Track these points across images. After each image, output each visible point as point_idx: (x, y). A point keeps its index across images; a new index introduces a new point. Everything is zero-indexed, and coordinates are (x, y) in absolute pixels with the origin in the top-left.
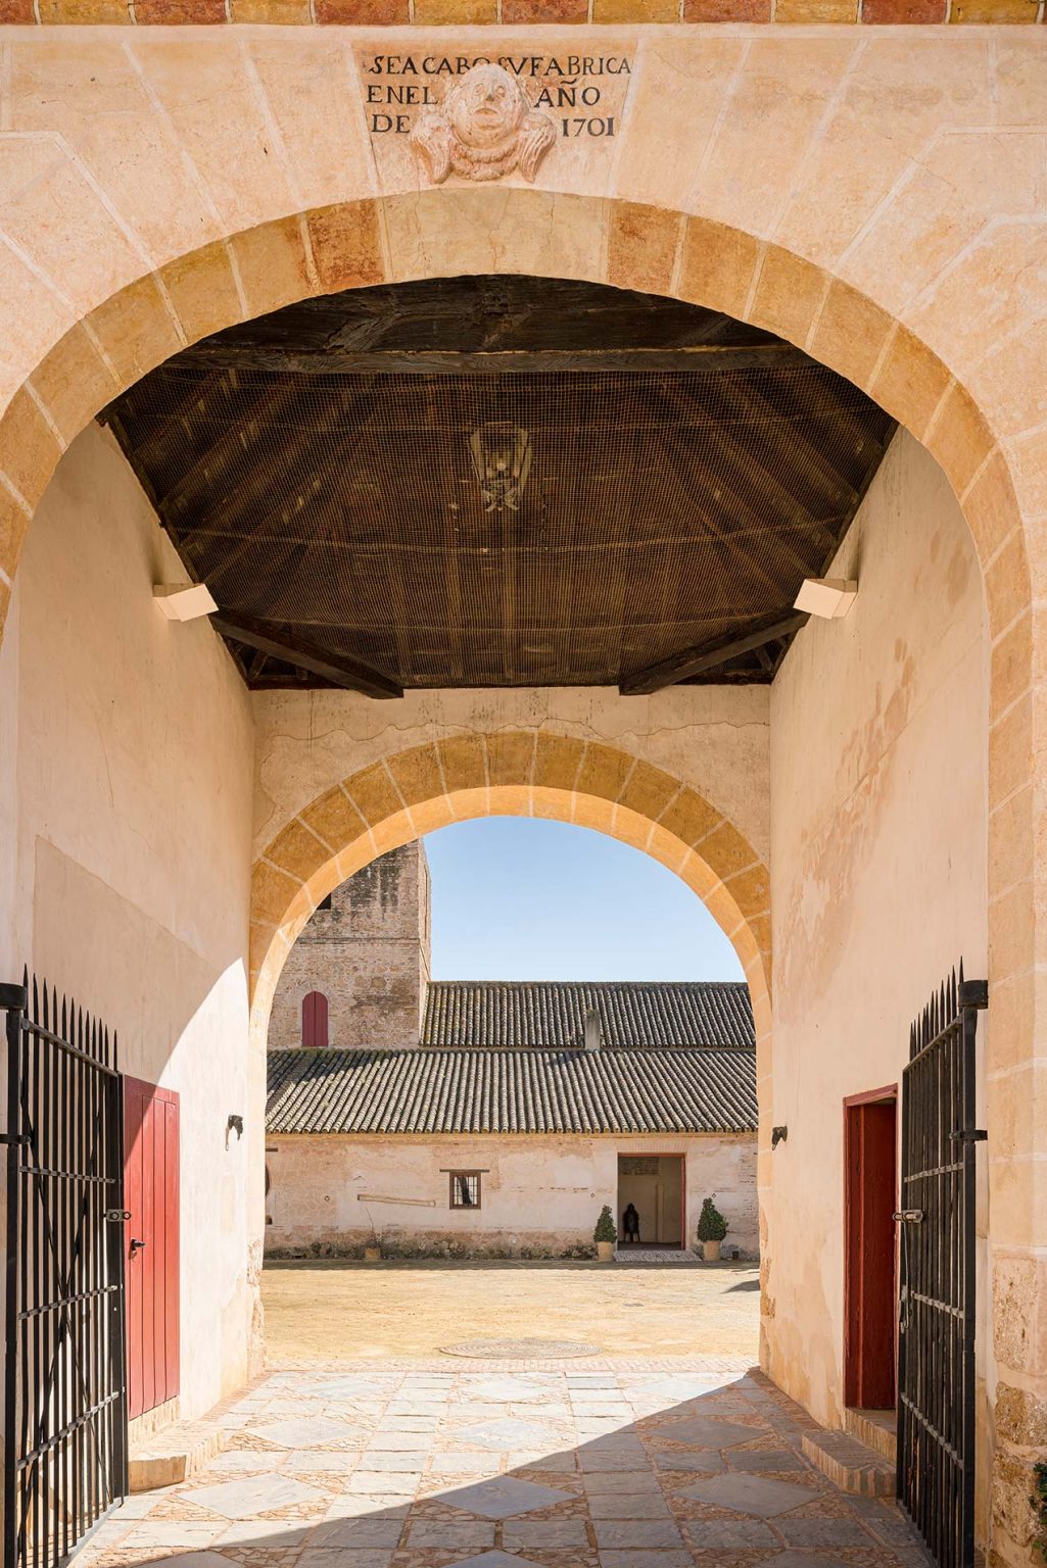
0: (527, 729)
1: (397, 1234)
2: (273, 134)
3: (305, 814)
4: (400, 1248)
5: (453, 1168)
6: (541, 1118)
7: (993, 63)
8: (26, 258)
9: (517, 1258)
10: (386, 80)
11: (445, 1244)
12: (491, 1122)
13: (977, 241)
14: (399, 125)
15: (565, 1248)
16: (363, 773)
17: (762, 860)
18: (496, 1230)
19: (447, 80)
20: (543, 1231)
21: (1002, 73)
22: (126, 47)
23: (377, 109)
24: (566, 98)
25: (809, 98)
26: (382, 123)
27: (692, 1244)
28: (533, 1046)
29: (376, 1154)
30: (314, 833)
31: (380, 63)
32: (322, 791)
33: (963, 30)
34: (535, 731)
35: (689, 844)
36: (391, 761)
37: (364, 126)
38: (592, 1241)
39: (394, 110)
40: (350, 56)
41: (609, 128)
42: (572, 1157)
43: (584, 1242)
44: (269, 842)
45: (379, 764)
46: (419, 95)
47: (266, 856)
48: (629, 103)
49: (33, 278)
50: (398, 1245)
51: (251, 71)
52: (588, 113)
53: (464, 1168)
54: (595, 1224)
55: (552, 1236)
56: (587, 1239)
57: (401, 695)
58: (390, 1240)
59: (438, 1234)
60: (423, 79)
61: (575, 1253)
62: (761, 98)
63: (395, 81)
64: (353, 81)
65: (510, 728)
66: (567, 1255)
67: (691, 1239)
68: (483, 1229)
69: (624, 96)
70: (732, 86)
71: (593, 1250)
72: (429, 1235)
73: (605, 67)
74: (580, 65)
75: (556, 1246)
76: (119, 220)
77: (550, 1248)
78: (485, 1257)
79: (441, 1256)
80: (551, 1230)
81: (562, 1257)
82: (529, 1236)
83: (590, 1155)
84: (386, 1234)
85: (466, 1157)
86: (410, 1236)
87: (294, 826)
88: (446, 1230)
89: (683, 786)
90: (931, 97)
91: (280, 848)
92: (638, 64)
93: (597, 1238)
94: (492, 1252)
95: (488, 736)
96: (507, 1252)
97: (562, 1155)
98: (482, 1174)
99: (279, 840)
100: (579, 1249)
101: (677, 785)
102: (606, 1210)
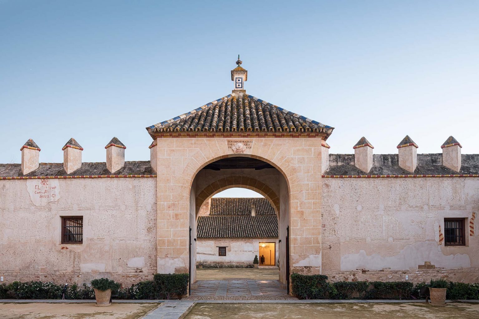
0: (240, 176)
1: (206, 262)
2: (219, 148)
3: (205, 189)
4: (207, 266)
5: (219, 246)
6: (241, 234)
7: (287, 141)
8: (195, 160)
9: (235, 268)
10: (229, 143)
11: (218, 265)
12: (228, 235)
13: (285, 159)
14: (231, 147)
15: (246, 265)
16: (214, 183)
17: (278, 197)
18: (230, 261)
19: (235, 143)
20: (241, 261)
21: (288, 143)
22: (205, 140)
23: (229, 146)
24: (247, 145)
25: (270, 145)
26: (229, 147)
27: (277, 264)
28: (238, 215)
29: (201, 243)
30: (206, 192)
31: (229, 141)
32: (207, 185)
33: (284, 138)
34: (242, 176)
35: (266, 194)
36: (218, 181)
37: (227, 147)
38: (253, 264)
39: (230, 146)
40: (226, 141)
41: (251, 148)
42: (248, 243)
43: (251, 264)
44: (199, 194)
45: (216, 181)
46: (233, 145)
47: (198, 196)
48: (253, 146)
49: (196, 162)
50: (206, 265)
51: (217, 142)
52: (249, 146)
53: (222, 246)
54: (253, 259)
55: (243, 262)
56: (252, 263)
57: (220, 170)
58: (204, 264)
59: (216, 262)
60: (233, 143)
61: (249, 267)
62: (265, 145)
63: (230, 143)
64: (226, 143)
65: (237, 175)
66: (247, 267)
67: (277, 263)
68: (227, 261)
69: (252, 145)
70: (262, 144)
71: (253, 266)
72: (214, 262)
73: (250, 142)
74: (248, 142)
75: (244, 265)
76: (204, 157)
77: (243, 265)
78: (227, 267)
79: (217, 267)
80: (243, 261)
81: (246, 268)
82: (238, 263)
83: (252, 243)
84: (203, 262)
85: (223, 244)
86: (209, 262)
87: (203, 191)
88: (218, 261)
89: (265, 185)
90: (281, 145)
91: (201, 195)
92: (253, 142)
93: (254, 263)
94: (229, 266)
95: (234, 177)
96: (232, 266)
97: (246, 243)
98: (227, 248)
99: (200, 194)
100: (250, 266)
101: (265, 184)
102: (256, 256)
